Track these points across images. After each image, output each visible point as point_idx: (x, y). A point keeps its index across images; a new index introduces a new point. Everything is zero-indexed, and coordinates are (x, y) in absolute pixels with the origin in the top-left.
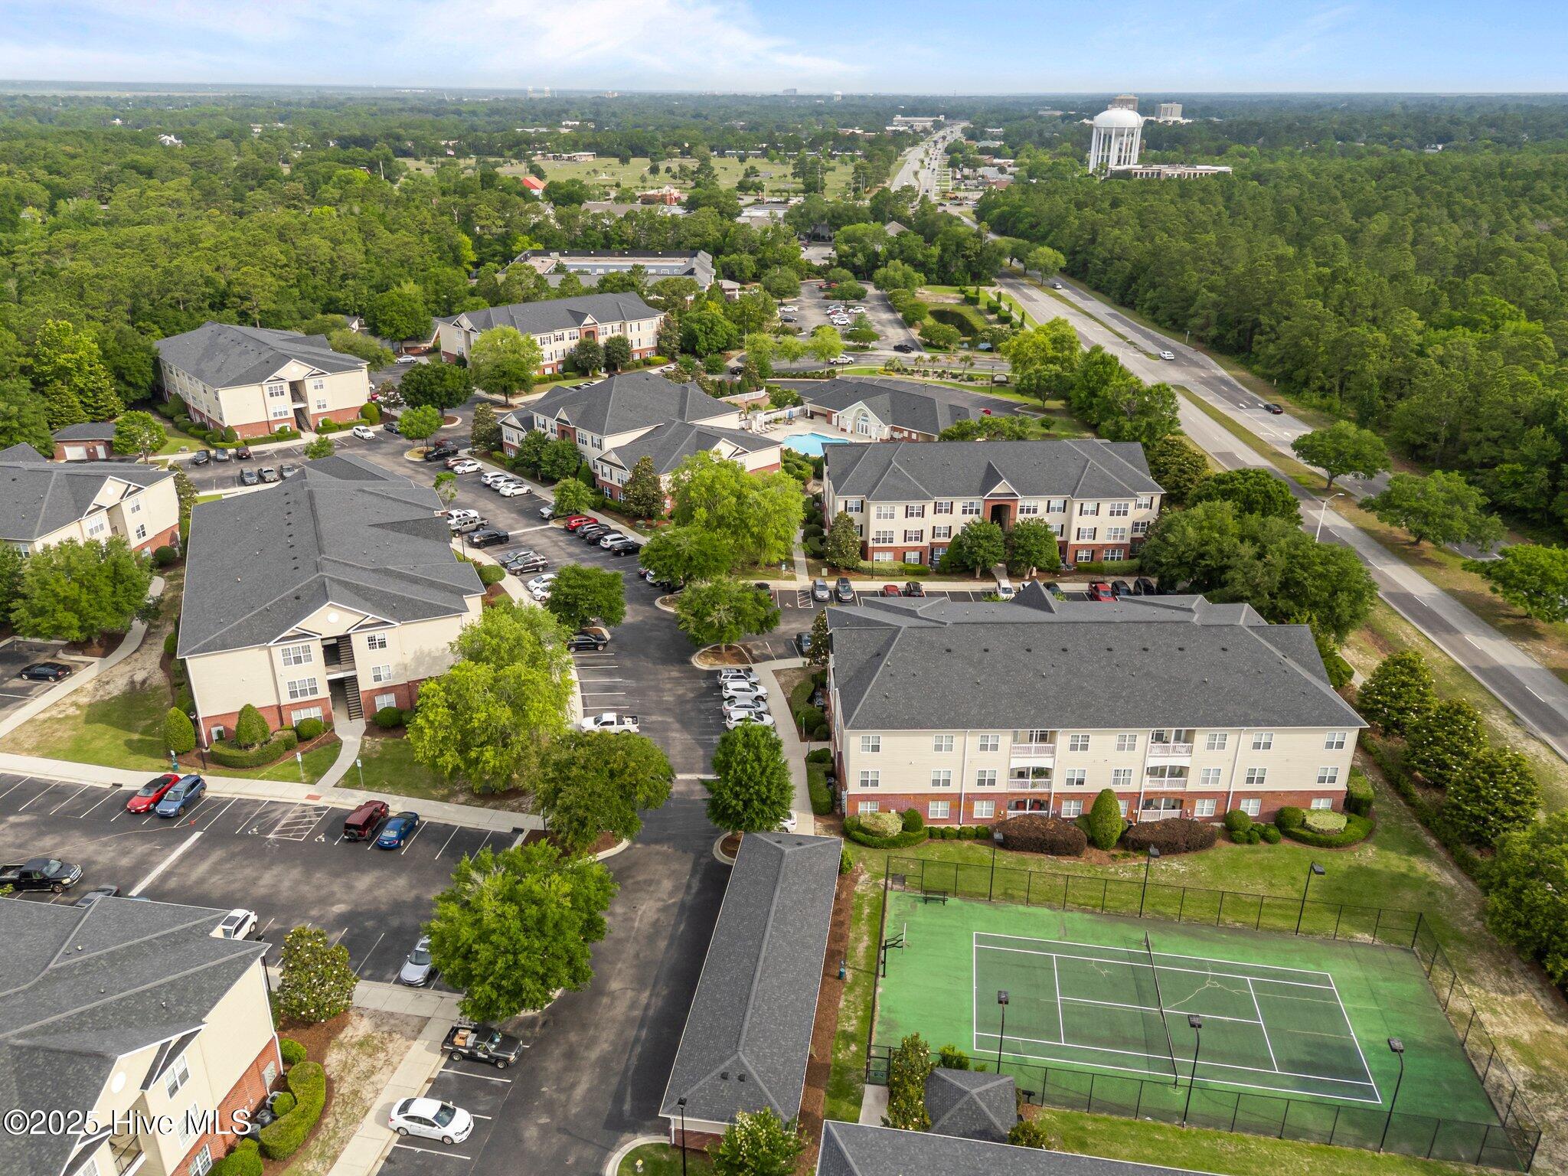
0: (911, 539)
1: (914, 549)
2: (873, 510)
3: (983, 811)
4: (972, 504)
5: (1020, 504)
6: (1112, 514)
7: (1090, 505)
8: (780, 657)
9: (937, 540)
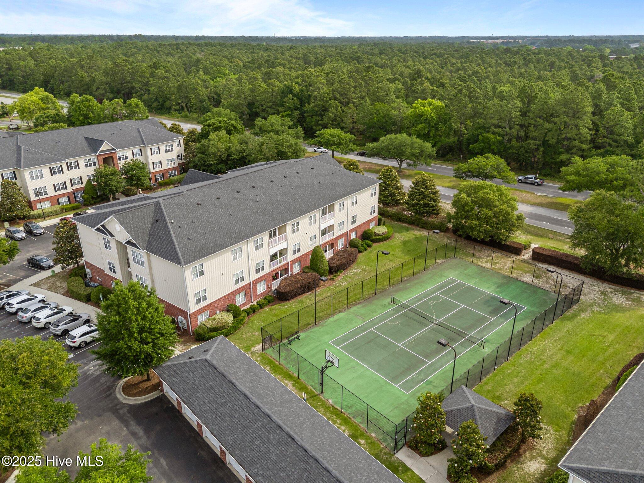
0: (59, 189)
1: (63, 195)
2: (27, 175)
3: (261, 288)
4: (90, 160)
5: (118, 155)
6: (166, 151)
7: (155, 149)
8: (26, 277)
9: (75, 187)
